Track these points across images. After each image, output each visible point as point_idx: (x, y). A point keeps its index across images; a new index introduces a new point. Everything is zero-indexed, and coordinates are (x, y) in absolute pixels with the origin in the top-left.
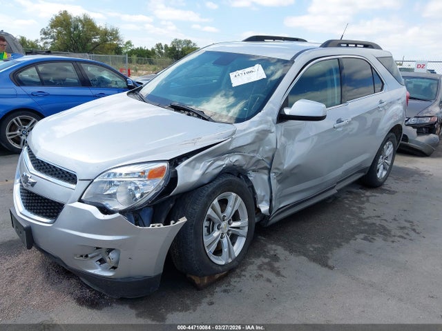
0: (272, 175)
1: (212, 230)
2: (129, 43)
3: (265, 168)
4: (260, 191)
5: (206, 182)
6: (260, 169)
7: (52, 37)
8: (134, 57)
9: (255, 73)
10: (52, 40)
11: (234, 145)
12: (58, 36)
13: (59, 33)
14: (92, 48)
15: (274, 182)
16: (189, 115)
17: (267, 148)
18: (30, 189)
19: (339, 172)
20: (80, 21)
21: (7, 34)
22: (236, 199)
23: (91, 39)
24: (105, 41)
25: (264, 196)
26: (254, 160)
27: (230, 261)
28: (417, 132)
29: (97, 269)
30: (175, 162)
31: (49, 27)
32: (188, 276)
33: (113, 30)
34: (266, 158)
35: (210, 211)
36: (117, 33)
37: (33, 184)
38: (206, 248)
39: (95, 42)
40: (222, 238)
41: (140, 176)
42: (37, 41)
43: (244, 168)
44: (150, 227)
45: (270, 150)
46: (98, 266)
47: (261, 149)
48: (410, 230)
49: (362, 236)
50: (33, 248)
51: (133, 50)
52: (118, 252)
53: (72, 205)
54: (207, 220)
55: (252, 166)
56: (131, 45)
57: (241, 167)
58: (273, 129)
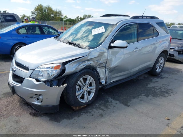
0: (106, 69)
1: (80, 90)
2: (66, 16)
3: (103, 67)
4: (102, 76)
5: (78, 71)
6: (101, 67)
7: (35, 15)
8: (68, 22)
9: (101, 30)
10: (35, 16)
11: (89, 57)
12: (38, 14)
13: (38, 13)
14: (51, 18)
15: (107, 72)
16: (74, 46)
17: (104, 59)
18: (14, 73)
19: (137, 69)
20: (46, 8)
21: (15, 14)
22: (90, 78)
23: (50, 15)
24: (56, 16)
25: (103, 77)
26: (99, 63)
27: (87, 101)
28: (178, 53)
29: (36, 102)
30: (64, 64)
31: (34, 11)
32: (71, 106)
33: (59, 11)
34: (103, 63)
35: (79, 82)
36: (61, 12)
37: (15, 71)
38: (77, 96)
39: (52, 16)
40: (84, 92)
41: (51, 69)
42: (30, 16)
43: (94, 66)
44: (53, 87)
45: (105, 60)
46: (36, 101)
47: (101, 59)
48: (165, 93)
49: (144, 94)
50: (15, 94)
51: (67, 19)
52: (42, 96)
53: (27, 78)
54: (78, 86)
55: (98, 66)
56: (66, 17)
57: (93, 66)
58: (106, 51)
